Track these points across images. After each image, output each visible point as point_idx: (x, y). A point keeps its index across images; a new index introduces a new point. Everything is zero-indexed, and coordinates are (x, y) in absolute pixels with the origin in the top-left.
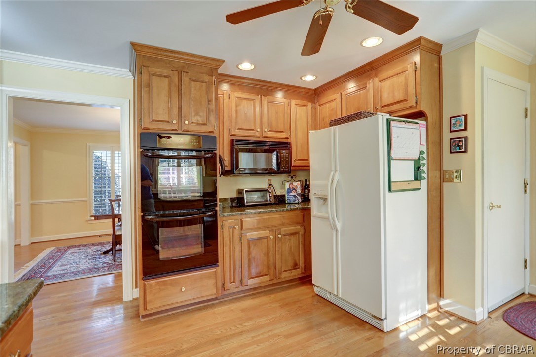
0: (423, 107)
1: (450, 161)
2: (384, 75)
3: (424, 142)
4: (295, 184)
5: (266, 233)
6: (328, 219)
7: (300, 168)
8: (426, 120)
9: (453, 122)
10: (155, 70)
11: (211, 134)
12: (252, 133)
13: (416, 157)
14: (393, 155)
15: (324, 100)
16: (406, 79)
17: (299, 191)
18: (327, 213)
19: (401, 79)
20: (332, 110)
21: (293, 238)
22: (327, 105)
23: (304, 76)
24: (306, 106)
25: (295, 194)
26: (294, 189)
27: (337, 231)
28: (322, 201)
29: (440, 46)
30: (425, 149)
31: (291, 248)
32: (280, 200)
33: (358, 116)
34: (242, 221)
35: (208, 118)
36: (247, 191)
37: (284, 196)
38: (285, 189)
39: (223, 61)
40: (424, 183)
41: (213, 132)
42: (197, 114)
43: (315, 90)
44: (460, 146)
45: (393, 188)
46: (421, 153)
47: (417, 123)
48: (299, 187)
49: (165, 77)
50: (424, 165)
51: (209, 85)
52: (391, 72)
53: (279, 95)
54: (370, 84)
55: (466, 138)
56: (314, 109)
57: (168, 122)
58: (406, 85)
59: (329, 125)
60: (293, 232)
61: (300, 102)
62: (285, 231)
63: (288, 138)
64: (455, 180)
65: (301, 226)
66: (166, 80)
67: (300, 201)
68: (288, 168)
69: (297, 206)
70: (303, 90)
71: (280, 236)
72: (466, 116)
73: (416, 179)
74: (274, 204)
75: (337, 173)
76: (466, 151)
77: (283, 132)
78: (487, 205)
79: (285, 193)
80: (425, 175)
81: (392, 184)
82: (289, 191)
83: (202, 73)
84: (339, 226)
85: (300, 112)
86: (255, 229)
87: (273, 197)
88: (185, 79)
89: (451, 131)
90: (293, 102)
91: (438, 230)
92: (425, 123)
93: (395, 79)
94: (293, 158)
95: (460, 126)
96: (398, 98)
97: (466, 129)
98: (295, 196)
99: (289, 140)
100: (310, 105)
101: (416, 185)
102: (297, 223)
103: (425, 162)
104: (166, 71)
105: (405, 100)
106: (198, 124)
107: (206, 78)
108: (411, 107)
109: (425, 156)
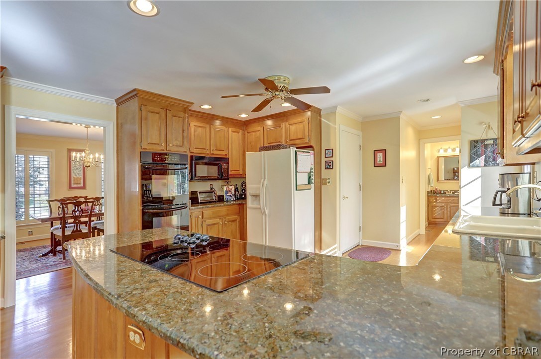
0: (312, 144)
1: (325, 173)
2: (292, 121)
3: (313, 163)
4: (231, 187)
5: (217, 220)
6: (260, 208)
7: (234, 176)
8: (313, 150)
9: (327, 152)
10: (150, 108)
11: (185, 153)
12: (204, 151)
13: (309, 171)
14: (298, 171)
15: (250, 129)
16: (304, 127)
17: (233, 192)
18: (260, 205)
19: (301, 126)
20: (257, 137)
21: (233, 224)
22: (254, 133)
23: (241, 114)
24: (238, 132)
25: (231, 194)
26: (230, 191)
27: (265, 215)
28: (254, 198)
29: (321, 110)
30: (313, 167)
31: (232, 231)
32: (221, 199)
33: (278, 147)
34: (202, 212)
35: (183, 142)
36: (200, 193)
37: (223, 196)
38: (223, 191)
39: (193, 104)
40: (313, 185)
41: (186, 152)
42: (176, 140)
43: (244, 122)
44: (330, 166)
45: (298, 189)
46: (311, 169)
47: (309, 152)
48: (233, 189)
49: (156, 113)
50: (313, 175)
51: (183, 118)
52: (296, 121)
53: (218, 123)
54: (283, 125)
55: (332, 161)
56: (244, 134)
57: (158, 144)
58: (304, 130)
59: (259, 150)
60: (233, 219)
61: (234, 129)
62: (229, 219)
63: (226, 155)
64: (328, 184)
65: (238, 216)
66: (158, 115)
67: (234, 199)
68: (227, 176)
69: (232, 202)
70: (237, 121)
71: (226, 222)
72: (332, 150)
73: (309, 183)
74: (217, 202)
75: (266, 180)
76: (332, 169)
77: (223, 151)
78: (342, 197)
79: (223, 194)
80: (313, 181)
81: (298, 186)
82: (227, 192)
83: (179, 111)
84: (267, 212)
85: (234, 136)
86: (210, 218)
87: (217, 197)
88: (169, 114)
89: (326, 157)
90: (230, 129)
91: (319, 212)
92: (313, 152)
93: (297, 125)
94: (230, 170)
95: (330, 155)
96: (299, 137)
97: (332, 157)
98: (231, 196)
99: (227, 157)
100: (241, 132)
101: (309, 186)
102: (236, 214)
103: (313, 174)
104: (157, 109)
105: (303, 138)
106: (177, 146)
107: (182, 114)
108: (306, 143)
109: (313, 170)
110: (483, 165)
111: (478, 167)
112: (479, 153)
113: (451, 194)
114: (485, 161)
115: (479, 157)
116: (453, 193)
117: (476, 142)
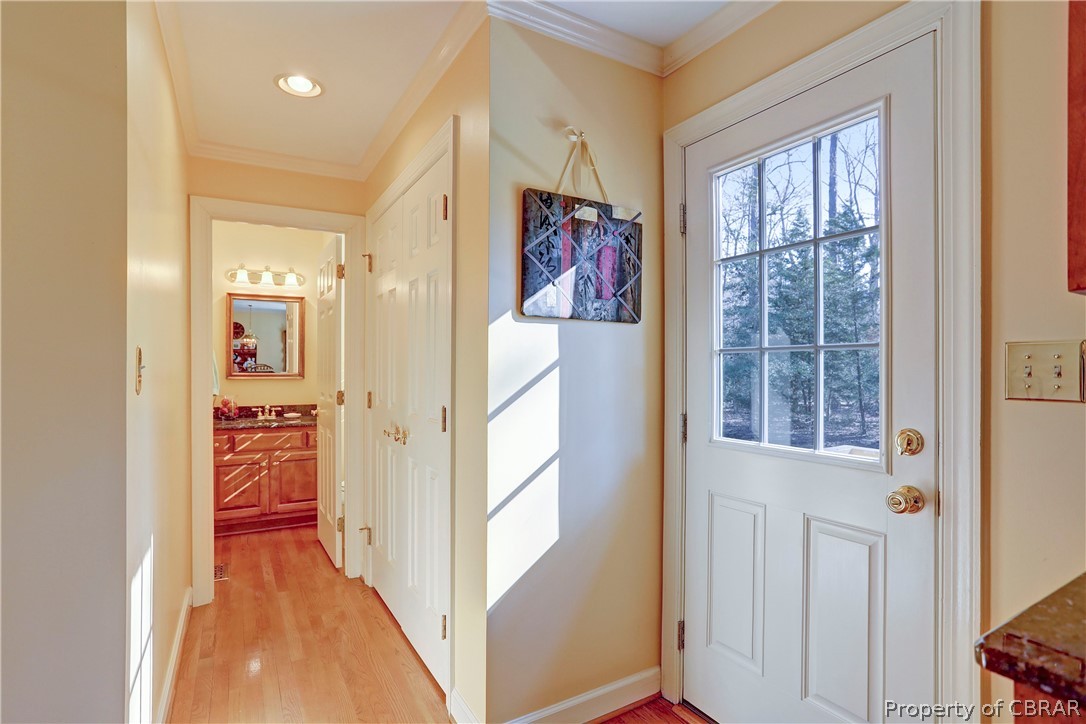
110: (568, 313)
111: (550, 318)
112: (555, 253)
113: (273, 417)
114: (578, 296)
115: (556, 271)
116: (279, 414)
117: (548, 199)
